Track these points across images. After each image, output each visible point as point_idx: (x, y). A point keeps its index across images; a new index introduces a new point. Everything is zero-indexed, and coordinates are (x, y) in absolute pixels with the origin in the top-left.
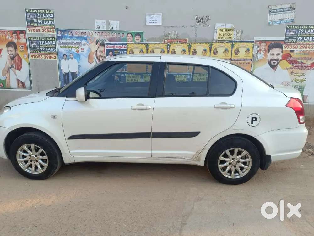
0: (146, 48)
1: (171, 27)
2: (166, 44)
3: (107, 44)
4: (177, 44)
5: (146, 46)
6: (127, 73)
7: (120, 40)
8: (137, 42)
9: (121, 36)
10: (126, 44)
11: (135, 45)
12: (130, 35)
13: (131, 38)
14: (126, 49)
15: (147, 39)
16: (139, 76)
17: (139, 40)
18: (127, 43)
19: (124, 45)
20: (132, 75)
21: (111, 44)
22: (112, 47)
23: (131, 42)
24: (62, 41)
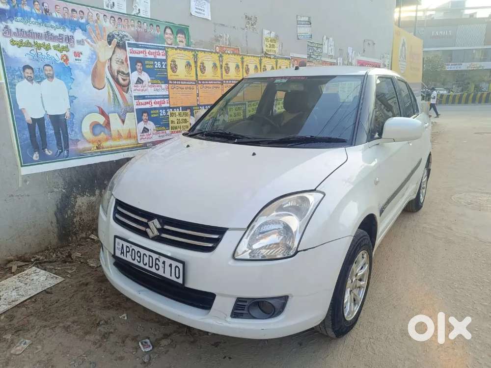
0: (194, 59)
1: (222, 25)
2: (218, 53)
3: (130, 45)
4: (231, 56)
5: (194, 55)
6: (170, 108)
7: (153, 38)
8: (181, 45)
9: (154, 31)
10: (164, 49)
11: (178, 51)
12: (168, 31)
13: (172, 37)
14: (164, 58)
15: (194, 42)
16: (188, 111)
17: (183, 42)
18: (165, 45)
19: (161, 49)
20: (177, 112)
21: (137, 46)
22: (140, 52)
23: (171, 44)
24: (14, 25)
